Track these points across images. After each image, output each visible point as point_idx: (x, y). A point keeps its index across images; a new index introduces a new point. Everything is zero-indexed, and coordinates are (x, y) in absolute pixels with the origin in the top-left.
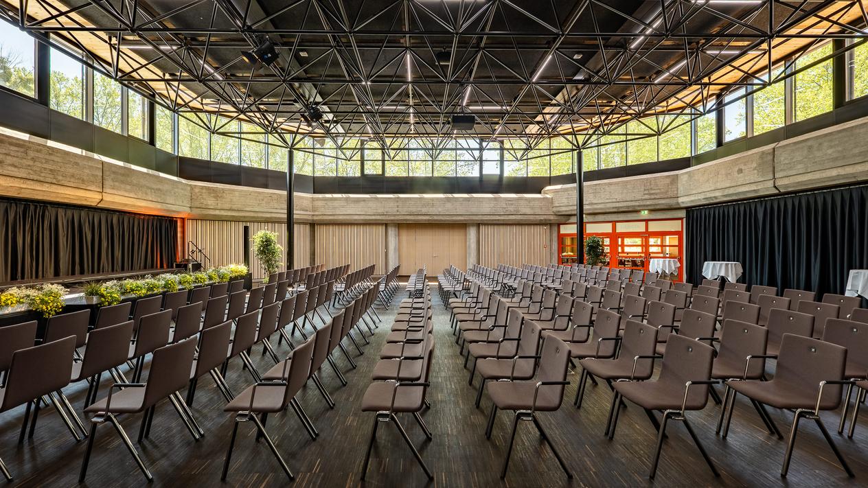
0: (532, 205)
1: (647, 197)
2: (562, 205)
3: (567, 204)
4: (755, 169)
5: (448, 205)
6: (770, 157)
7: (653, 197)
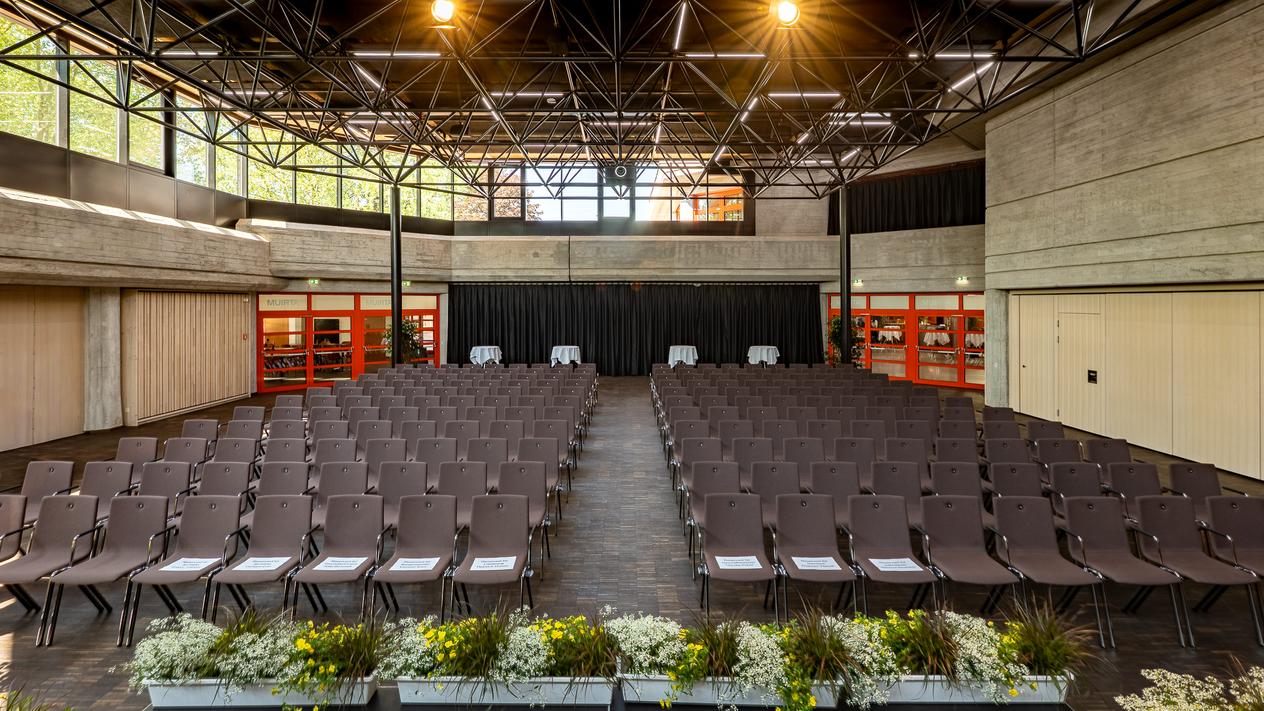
0: (243, 253)
1: (420, 264)
2: (290, 259)
3: (301, 260)
4: (552, 256)
5: (81, 234)
6: (566, 249)
7: (426, 265)
